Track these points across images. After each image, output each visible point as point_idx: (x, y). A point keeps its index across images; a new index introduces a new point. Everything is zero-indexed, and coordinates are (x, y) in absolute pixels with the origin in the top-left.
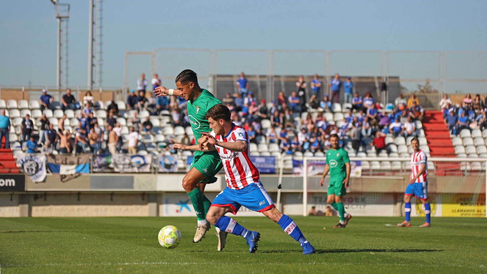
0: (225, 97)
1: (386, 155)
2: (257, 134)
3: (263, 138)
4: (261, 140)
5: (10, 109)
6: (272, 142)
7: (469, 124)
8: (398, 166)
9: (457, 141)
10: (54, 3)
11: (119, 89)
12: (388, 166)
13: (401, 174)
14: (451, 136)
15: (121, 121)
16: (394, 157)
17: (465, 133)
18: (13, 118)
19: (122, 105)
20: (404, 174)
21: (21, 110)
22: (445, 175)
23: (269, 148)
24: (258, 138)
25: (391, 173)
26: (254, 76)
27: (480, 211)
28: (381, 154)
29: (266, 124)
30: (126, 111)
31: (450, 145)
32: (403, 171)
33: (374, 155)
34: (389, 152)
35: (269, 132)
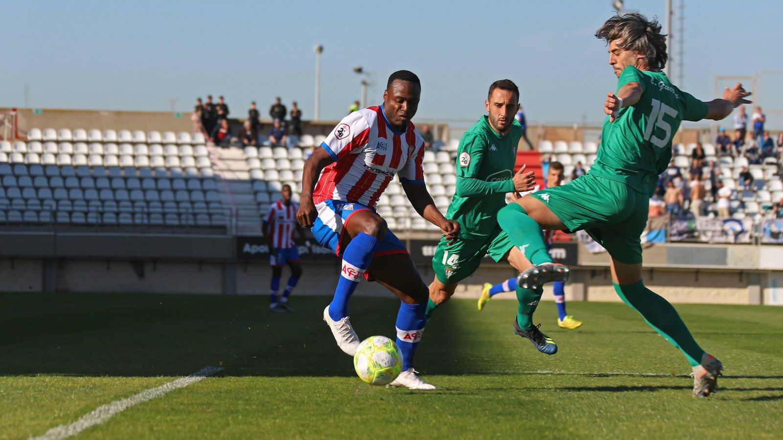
11: (706, 127)
19: (709, 149)
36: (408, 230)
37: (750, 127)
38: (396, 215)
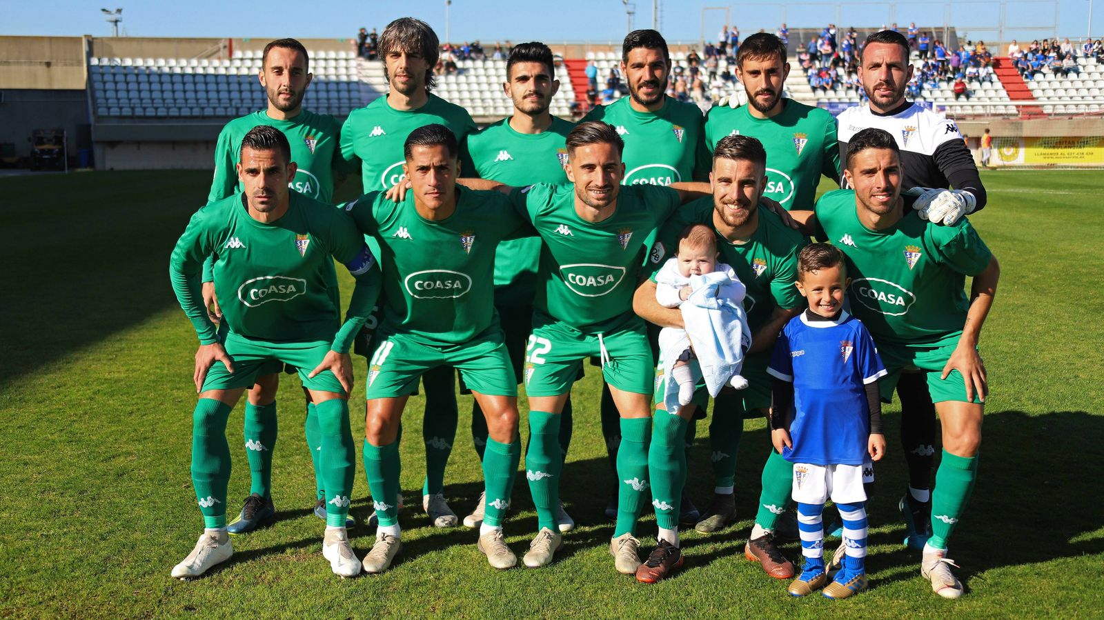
0: (799, 47)
1: (965, 100)
2: (833, 82)
3: (840, 85)
4: (838, 86)
5: (598, 61)
6: (850, 88)
7: (1041, 69)
8: (980, 111)
9: (1032, 85)
10: (625, 3)
11: (694, 43)
12: (969, 111)
13: (986, 118)
14: (1025, 80)
15: (701, 69)
16: (973, 100)
17: (1038, 77)
18: (601, 69)
19: (701, 55)
20: (989, 118)
21: (608, 61)
22: (1029, 119)
23: (846, 94)
24: (835, 85)
25: (971, 118)
26: (819, 29)
27: (1064, 155)
28: (960, 99)
29: (841, 71)
30: (705, 61)
31: (1025, 89)
32: (988, 115)
33: (954, 100)
34: (968, 97)
35: (845, 79)
36: (491, 116)
37: (730, 41)
38: (485, 105)
